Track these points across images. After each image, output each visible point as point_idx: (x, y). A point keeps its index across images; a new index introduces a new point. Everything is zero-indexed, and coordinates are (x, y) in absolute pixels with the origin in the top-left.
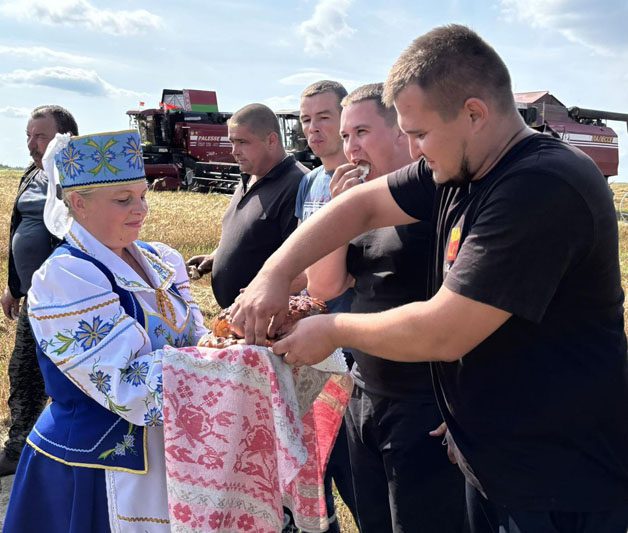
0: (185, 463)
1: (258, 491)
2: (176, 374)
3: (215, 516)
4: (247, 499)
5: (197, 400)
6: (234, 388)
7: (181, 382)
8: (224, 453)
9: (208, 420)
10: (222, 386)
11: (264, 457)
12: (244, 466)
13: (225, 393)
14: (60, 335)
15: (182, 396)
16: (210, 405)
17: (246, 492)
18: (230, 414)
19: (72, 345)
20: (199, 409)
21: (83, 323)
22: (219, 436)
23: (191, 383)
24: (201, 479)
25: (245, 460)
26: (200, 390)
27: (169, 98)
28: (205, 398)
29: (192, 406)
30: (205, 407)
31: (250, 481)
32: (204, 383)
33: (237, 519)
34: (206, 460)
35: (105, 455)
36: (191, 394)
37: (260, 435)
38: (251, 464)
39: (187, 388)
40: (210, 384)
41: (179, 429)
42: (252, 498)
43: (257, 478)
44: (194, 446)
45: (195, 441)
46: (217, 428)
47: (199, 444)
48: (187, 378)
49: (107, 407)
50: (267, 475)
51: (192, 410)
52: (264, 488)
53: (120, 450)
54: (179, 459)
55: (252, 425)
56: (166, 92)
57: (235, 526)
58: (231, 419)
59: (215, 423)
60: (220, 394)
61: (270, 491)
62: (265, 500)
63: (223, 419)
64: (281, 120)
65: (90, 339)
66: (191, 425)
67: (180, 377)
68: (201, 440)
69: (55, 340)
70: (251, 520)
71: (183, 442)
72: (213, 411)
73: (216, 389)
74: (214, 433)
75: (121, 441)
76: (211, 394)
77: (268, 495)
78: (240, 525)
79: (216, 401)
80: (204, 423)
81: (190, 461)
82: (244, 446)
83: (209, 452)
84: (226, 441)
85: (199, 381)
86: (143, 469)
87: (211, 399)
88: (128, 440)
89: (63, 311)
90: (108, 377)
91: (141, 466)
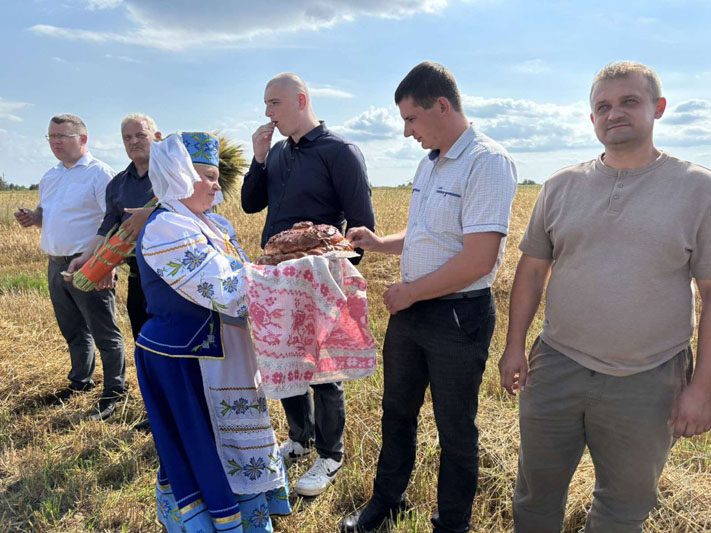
2: (249, 282)
3: (276, 375)
5: (261, 301)
8: (279, 335)
9: (267, 315)
13: (280, 298)
14: (171, 262)
15: (253, 297)
16: (269, 305)
18: (280, 310)
19: (181, 269)
22: (275, 325)
24: (265, 352)
26: (264, 295)
28: (267, 300)
30: (266, 306)
32: (267, 291)
33: (287, 376)
34: (268, 339)
35: (196, 349)
36: (258, 296)
39: (256, 292)
40: (271, 292)
43: (297, 345)
44: (260, 329)
45: (261, 326)
46: (274, 320)
47: (263, 328)
48: (257, 285)
49: (211, 308)
51: (258, 307)
53: (206, 345)
57: (287, 380)
58: (282, 313)
59: (272, 316)
60: (276, 299)
63: (277, 313)
65: (193, 264)
66: (258, 316)
67: (252, 284)
68: (264, 326)
69: (167, 267)
72: (271, 309)
73: (274, 295)
74: (270, 323)
75: (206, 339)
76: (271, 299)
79: (273, 303)
80: (265, 317)
81: (258, 339)
83: (270, 335)
84: (280, 327)
85: (263, 289)
86: (222, 356)
87: (270, 301)
88: (211, 338)
89: (173, 246)
90: (212, 285)
91: (220, 354)
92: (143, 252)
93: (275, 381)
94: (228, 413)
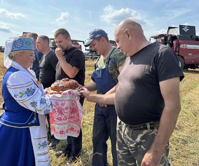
0: (61, 121)
1: (74, 122)
2: (54, 100)
4: (72, 124)
5: (60, 106)
6: (68, 101)
7: (56, 102)
8: (67, 116)
9: (63, 110)
10: (65, 101)
11: (74, 114)
12: (70, 117)
13: (66, 103)
14: (21, 92)
15: (57, 105)
16: (63, 106)
17: (71, 122)
19: (24, 95)
20: (61, 107)
21: (28, 89)
22: (66, 113)
23: (58, 102)
24: (64, 123)
25: (70, 116)
26: (60, 103)
27: (24, 34)
28: (61, 105)
29: (59, 107)
30: (62, 107)
31: (72, 120)
32: (60, 101)
34: (64, 119)
36: (58, 104)
37: (73, 109)
38: (71, 116)
39: (57, 103)
40: (62, 101)
41: (58, 113)
42: (73, 124)
43: (73, 119)
44: (62, 116)
46: (66, 111)
48: (57, 101)
50: (75, 118)
51: (60, 108)
52: (75, 121)
53: (33, 122)
54: (60, 120)
55: (71, 108)
56: (24, 33)
58: (68, 108)
59: (65, 110)
60: (65, 103)
61: (77, 121)
62: (76, 124)
63: (66, 108)
64: (50, 40)
65: (29, 93)
66: (61, 112)
67: (55, 101)
68: (63, 115)
69: (18, 94)
70: (73, 128)
71: (60, 116)
72: (64, 107)
73: (63, 102)
74: (65, 112)
75: (33, 119)
76: (62, 103)
77: (76, 122)
78: (71, 130)
79: (64, 105)
80: (63, 111)
81: (62, 120)
82: (70, 113)
83: (65, 117)
85: (59, 101)
86: (40, 125)
87: (63, 105)
88: (35, 119)
89: (22, 86)
90: (36, 103)
91: (39, 125)
92: (8, 86)
93: (60, 133)
94: (40, 148)
